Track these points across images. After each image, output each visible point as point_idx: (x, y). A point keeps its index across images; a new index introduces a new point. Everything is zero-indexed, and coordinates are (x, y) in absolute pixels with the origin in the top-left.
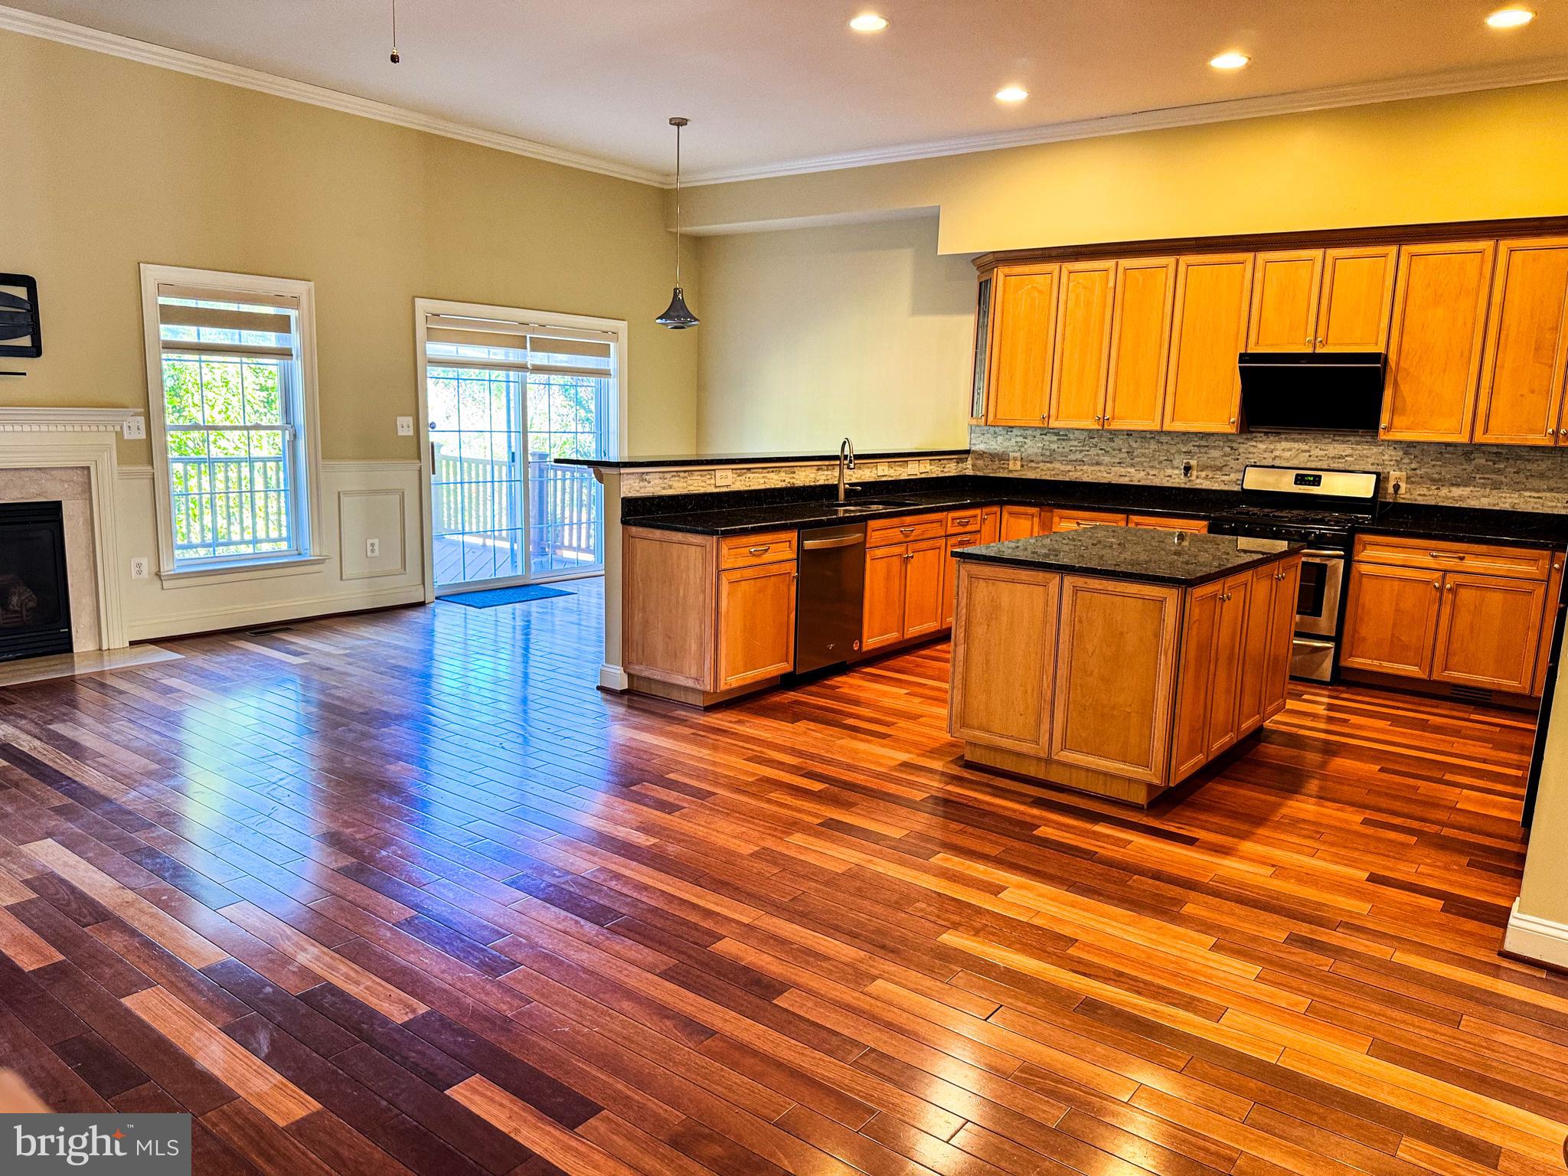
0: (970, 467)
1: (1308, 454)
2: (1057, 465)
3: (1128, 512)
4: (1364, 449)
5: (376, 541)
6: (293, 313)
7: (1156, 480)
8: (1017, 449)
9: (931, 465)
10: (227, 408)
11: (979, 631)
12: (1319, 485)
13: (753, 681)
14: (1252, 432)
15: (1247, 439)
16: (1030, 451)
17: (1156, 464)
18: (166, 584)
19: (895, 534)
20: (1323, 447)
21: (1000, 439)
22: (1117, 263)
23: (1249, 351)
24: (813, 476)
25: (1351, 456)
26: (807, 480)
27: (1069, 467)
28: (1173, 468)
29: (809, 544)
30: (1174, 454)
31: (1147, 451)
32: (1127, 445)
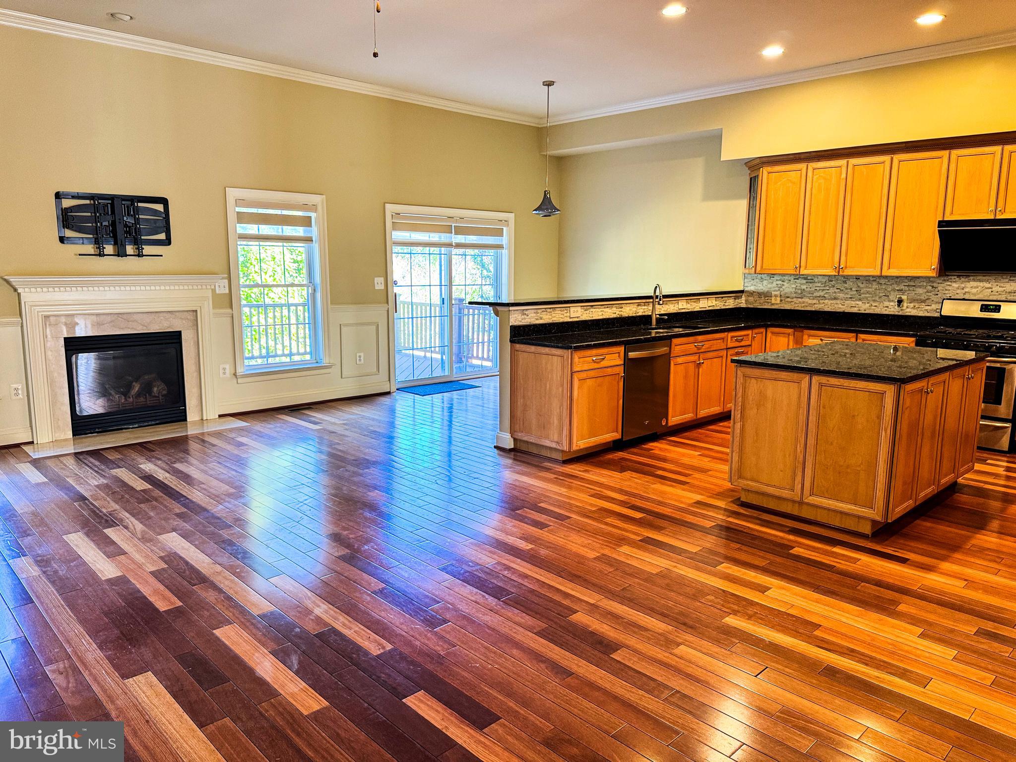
0: (744, 302)
1: (990, 290)
2: (806, 300)
3: (858, 332)
5: (362, 354)
6: (313, 215)
7: (877, 309)
8: (777, 289)
9: (716, 301)
10: (274, 274)
11: (751, 412)
12: (999, 312)
13: (595, 444)
14: (948, 275)
15: (944, 280)
16: (787, 290)
17: (877, 298)
18: (240, 380)
19: (692, 348)
20: (1002, 285)
21: (765, 282)
22: (848, 161)
23: (946, 219)
24: (635, 309)
26: (631, 312)
27: (815, 301)
28: (890, 301)
29: (632, 355)
30: (890, 292)
31: (871, 289)
32: (856, 286)
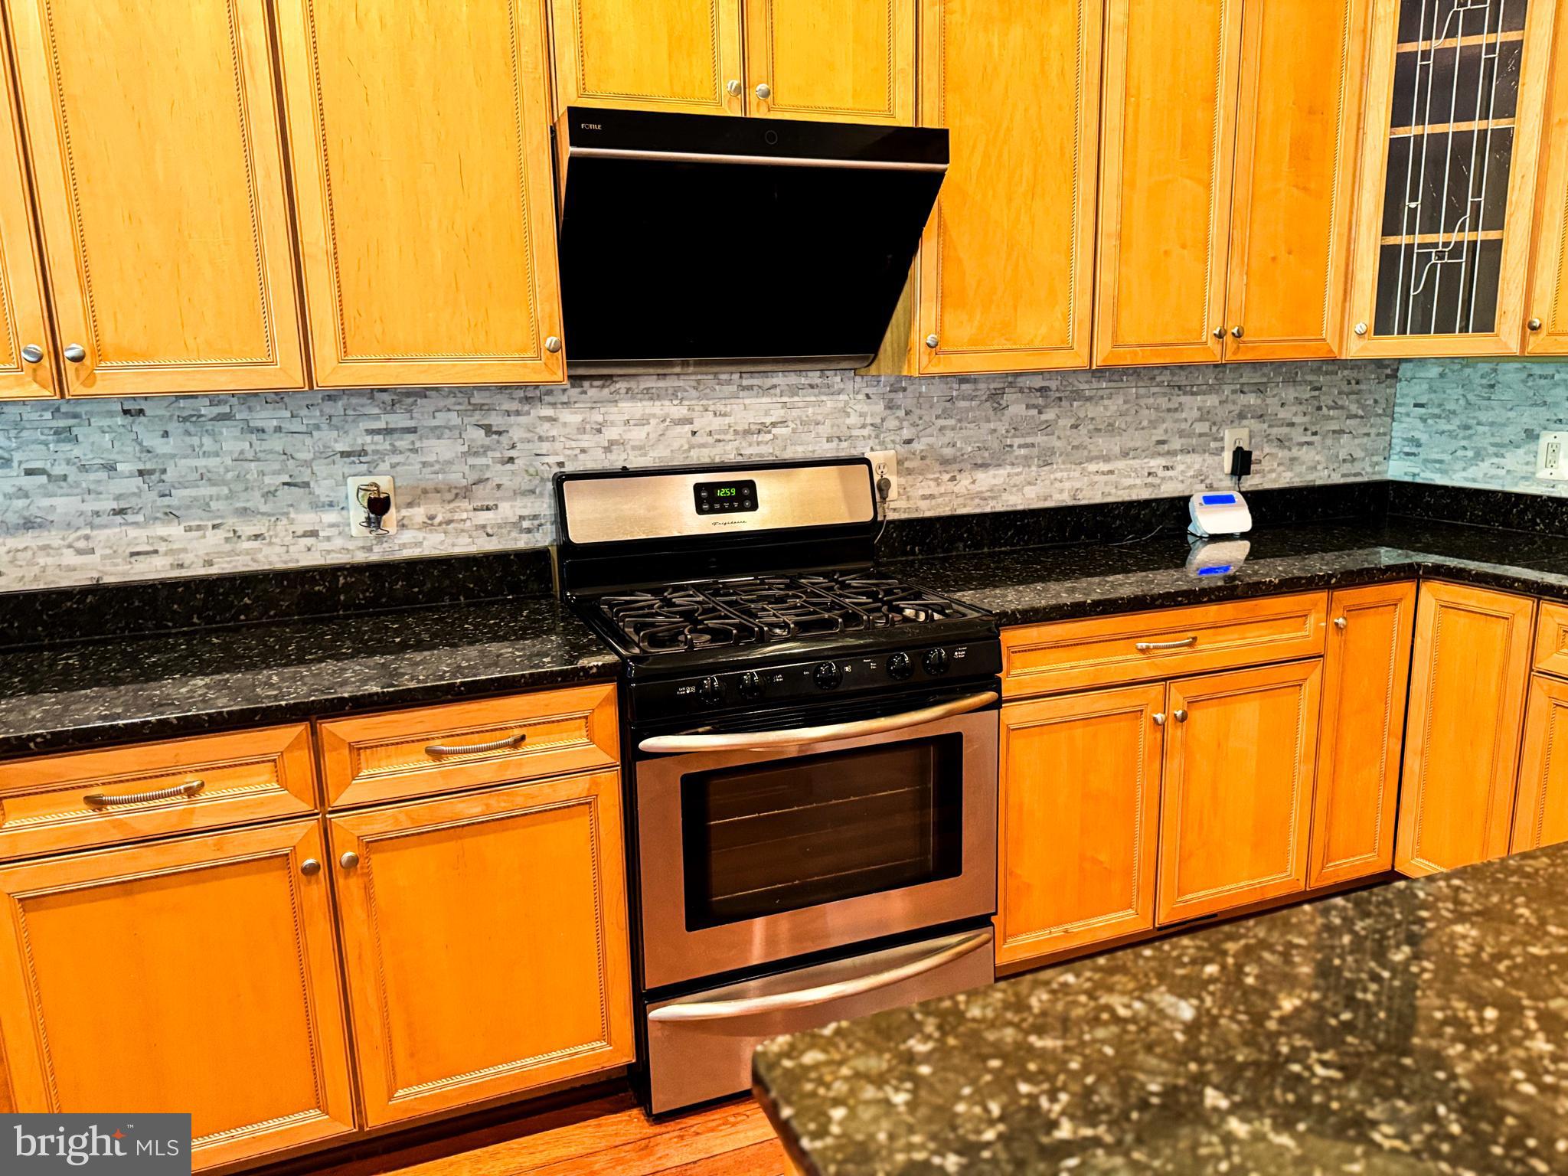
1: (688, 428)
4: (807, 405)
7: (266, 550)
12: (754, 507)
17: (255, 501)
20: (722, 408)
25: (783, 423)
28: (317, 506)
30: (307, 464)
31: (212, 462)
32: (131, 448)
